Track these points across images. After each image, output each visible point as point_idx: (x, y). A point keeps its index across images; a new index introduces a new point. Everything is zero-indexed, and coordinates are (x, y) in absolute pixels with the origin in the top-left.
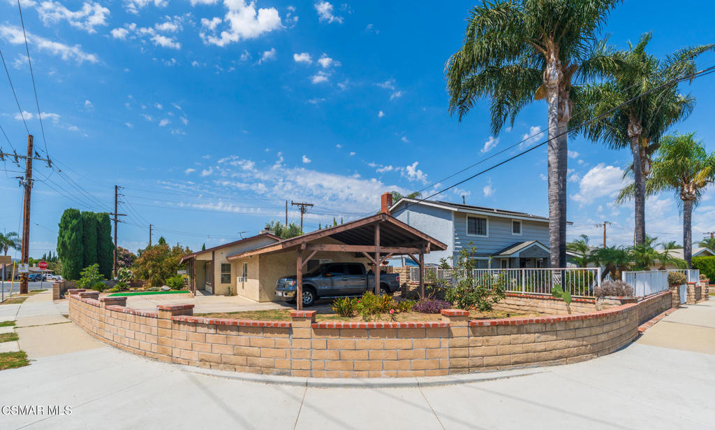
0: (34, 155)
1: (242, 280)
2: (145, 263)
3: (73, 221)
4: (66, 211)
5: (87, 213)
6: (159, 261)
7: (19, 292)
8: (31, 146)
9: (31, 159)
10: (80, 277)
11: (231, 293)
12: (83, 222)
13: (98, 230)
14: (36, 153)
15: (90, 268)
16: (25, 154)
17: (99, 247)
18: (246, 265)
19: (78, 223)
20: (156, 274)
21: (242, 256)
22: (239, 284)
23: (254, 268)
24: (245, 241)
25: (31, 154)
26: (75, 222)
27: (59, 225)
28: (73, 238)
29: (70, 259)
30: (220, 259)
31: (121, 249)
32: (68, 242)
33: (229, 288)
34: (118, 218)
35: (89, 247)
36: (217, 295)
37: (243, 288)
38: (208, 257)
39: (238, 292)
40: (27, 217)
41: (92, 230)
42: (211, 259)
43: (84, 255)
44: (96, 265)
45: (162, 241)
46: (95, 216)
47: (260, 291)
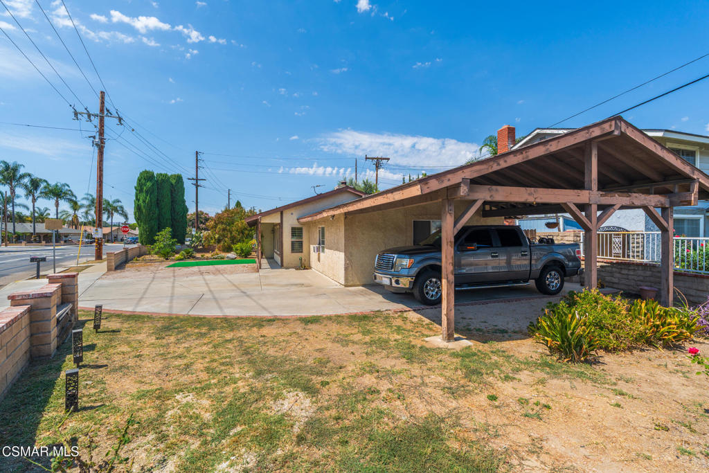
0: (106, 112)
1: (318, 250)
2: (216, 228)
3: (148, 184)
4: (141, 174)
5: (161, 174)
6: (229, 225)
7: (94, 259)
8: (103, 103)
9: (103, 117)
10: (155, 241)
11: (304, 266)
12: (158, 184)
13: (172, 192)
14: (108, 111)
15: (163, 233)
16: (98, 112)
17: (173, 210)
18: (323, 229)
19: (153, 185)
20: (226, 239)
21: (319, 217)
22: (314, 256)
23: (337, 234)
24: (320, 197)
25: (103, 111)
26: (149, 184)
27: (135, 188)
28: (147, 200)
29: (145, 224)
30: (290, 221)
31: (202, 213)
32: (142, 204)
33: (301, 259)
34: (199, 182)
35: (163, 210)
36: (287, 268)
37: (319, 261)
38: (275, 219)
39: (313, 264)
40: (100, 179)
41: (166, 192)
42: (279, 222)
43: (159, 219)
44: (168, 229)
45: (238, 204)
46: (169, 178)
47: (346, 269)
